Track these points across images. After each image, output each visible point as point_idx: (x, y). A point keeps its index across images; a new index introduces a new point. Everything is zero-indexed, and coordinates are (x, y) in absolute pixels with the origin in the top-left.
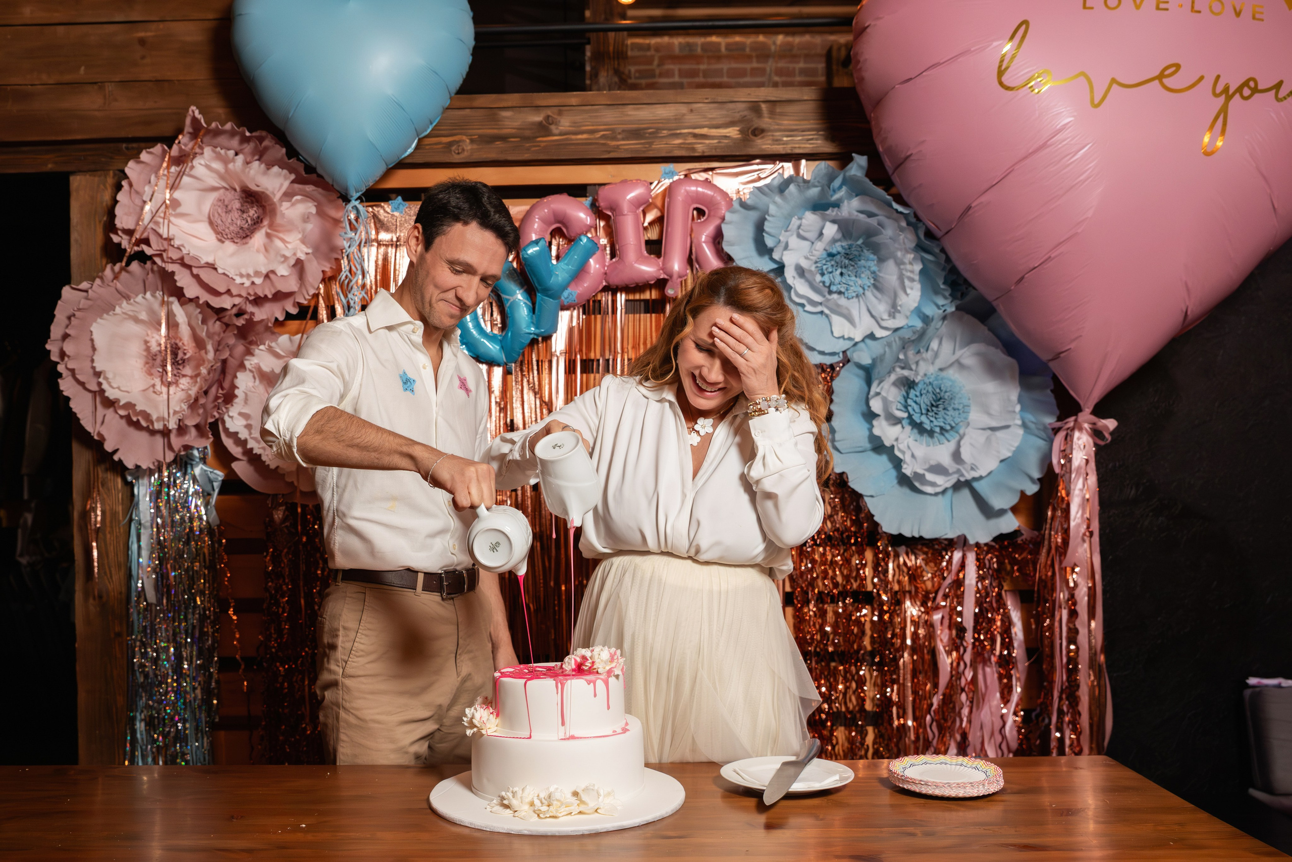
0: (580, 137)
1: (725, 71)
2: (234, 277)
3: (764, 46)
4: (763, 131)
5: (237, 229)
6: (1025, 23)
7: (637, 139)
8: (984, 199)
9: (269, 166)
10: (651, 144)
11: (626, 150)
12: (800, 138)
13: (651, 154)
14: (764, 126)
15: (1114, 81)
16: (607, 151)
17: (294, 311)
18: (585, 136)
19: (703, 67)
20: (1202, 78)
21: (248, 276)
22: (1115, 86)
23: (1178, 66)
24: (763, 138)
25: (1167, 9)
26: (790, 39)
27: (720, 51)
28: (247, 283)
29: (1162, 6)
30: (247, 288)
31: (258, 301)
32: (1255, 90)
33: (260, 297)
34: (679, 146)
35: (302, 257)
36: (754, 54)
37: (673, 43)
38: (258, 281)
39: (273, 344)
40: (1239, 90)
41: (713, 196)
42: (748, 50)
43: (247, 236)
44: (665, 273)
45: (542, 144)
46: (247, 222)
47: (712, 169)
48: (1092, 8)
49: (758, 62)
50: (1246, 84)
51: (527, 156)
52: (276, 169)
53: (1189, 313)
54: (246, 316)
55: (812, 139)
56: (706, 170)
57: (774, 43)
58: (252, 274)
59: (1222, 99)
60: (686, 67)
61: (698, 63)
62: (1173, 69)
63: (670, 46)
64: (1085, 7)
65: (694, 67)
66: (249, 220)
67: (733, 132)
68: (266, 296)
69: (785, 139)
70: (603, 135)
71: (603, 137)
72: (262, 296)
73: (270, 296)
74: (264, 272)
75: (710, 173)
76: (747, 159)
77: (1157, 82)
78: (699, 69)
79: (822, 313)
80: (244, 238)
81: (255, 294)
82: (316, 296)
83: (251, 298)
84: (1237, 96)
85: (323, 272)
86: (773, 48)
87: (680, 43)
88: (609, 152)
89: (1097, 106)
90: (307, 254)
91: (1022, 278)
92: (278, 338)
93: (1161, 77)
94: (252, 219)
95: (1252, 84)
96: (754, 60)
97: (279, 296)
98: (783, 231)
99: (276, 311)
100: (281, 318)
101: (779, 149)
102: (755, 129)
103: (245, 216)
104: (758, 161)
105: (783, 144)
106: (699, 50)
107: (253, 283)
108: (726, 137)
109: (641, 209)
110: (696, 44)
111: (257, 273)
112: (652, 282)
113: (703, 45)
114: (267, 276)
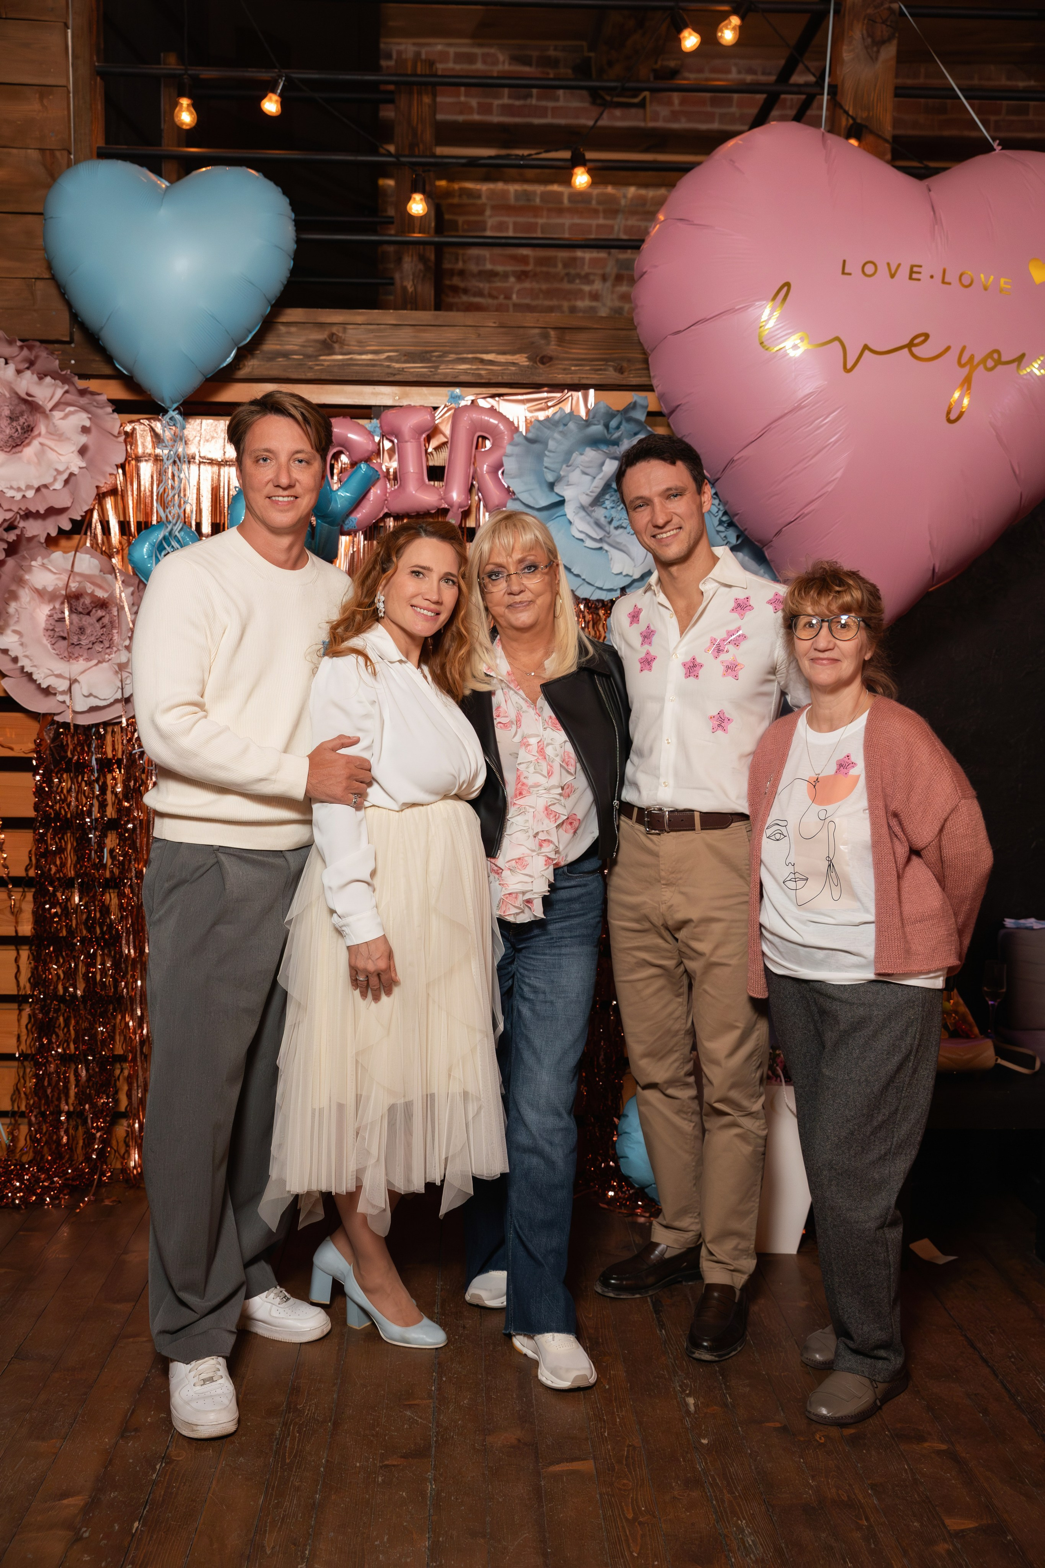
0: (364, 357)
1: (567, 227)
2: (5, 490)
3: (612, 199)
4: (551, 359)
5: (6, 438)
6: (787, 285)
7: (422, 362)
8: (744, 453)
9: (41, 376)
10: (437, 368)
11: (411, 373)
12: (588, 368)
13: (437, 378)
14: (551, 353)
15: (866, 347)
16: (392, 374)
17: (67, 526)
18: (369, 357)
19: (541, 221)
20: (948, 349)
21: (19, 489)
22: (867, 353)
23: (926, 336)
24: (550, 366)
25: (919, 280)
26: (643, 192)
27: (562, 202)
28: (18, 496)
29: (915, 276)
30: (18, 501)
31: (28, 515)
32: (999, 362)
33: (31, 512)
34: (465, 372)
35: (76, 470)
36: (601, 208)
37: (508, 191)
38: (30, 494)
39: (45, 561)
40: (984, 361)
41: (497, 426)
42: (594, 202)
43: (17, 445)
44: (446, 503)
45: (326, 363)
46: (17, 430)
47: (499, 395)
48: (850, 274)
49: (605, 218)
50: (990, 355)
51: (310, 375)
52: (48, 379)
53: (937, 570)
54: (18, 532)
55: (600, 370)
56: (493, 396)
57: (625, 196)
58: (23, 488)
59: (966, 370)
60: (521, 220)
61: (536, 216)
62: (922, 338)
63: (504, 194)
64: (843, 273)
65: (532, 220)
66: (19, 428)
67: (522, 359)
68: (38, 511)
69: (573, 368)
70: (388, 357)
71: (389, 359)
72: (34, 511)
73: (42, 512)
74: (36, 486)
75: (497, 399)
76: (537, 387)
77: (906, 350)
78: (537, 224)
79: (601, 548)
80: (14, 447)
81: (27, 509)
82: (90, 512)
83: (22, 513)
84: (982, 366)
85: (97, 487)
86: (623, 202)
87: (516, 191)
88: (395, 375)
89: (848, 371)
90: (80, 468)
91: (780, 531)
92: (50, 555)
93: (910, 345)
94: (22, 428)
95: (996, 356)
96: (601, 215)
97: (52, 512)
98: (564, 466)
99: (50, 527)
100: (54, 533)
101: (568, 379)
102: (543, 357)
103: (14, 424)
104: (546, 389)
105: (571, 374)
106: (538, 200)
107: (24, 496)
108: (514, 364)
109: (424, 436)
110: (534, 193)
111: (29, 487)
112: (433, 512)
113: (543, 195)
114: (38, 490)
